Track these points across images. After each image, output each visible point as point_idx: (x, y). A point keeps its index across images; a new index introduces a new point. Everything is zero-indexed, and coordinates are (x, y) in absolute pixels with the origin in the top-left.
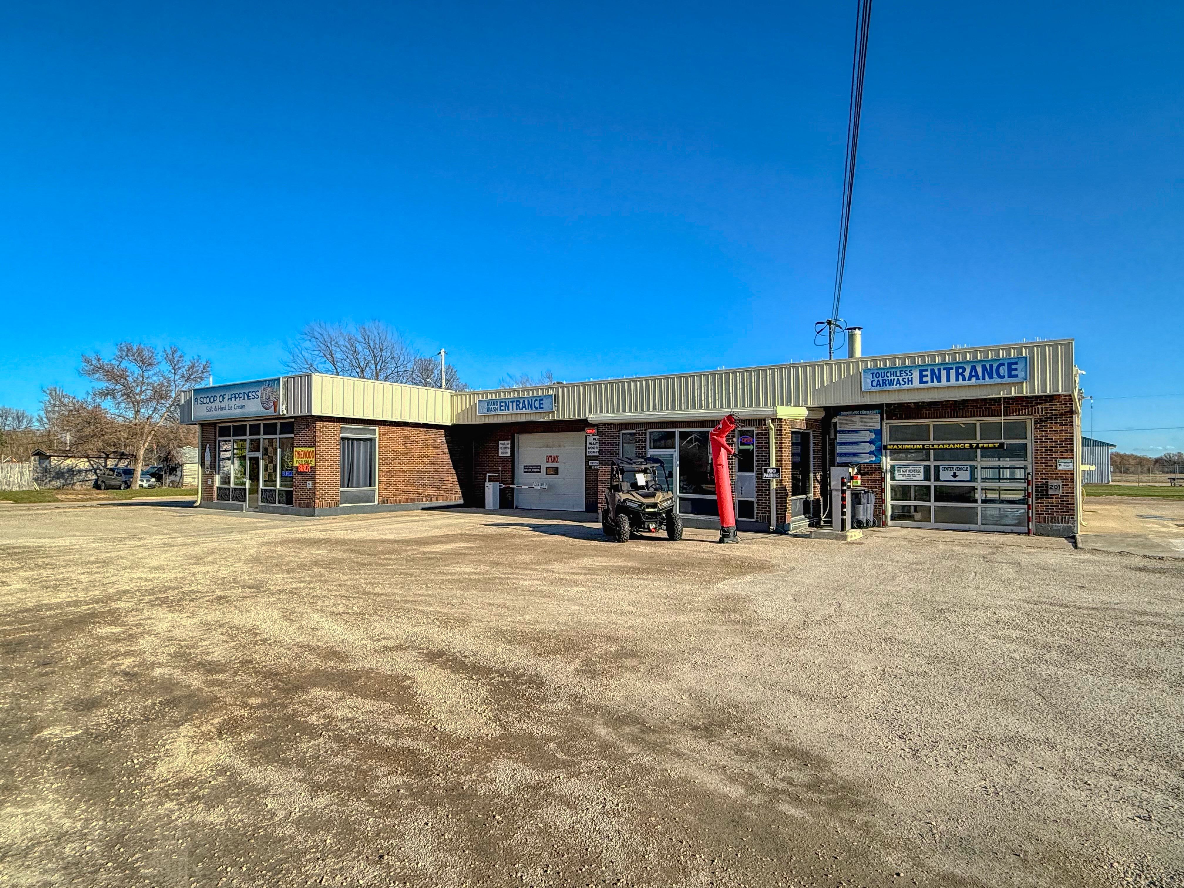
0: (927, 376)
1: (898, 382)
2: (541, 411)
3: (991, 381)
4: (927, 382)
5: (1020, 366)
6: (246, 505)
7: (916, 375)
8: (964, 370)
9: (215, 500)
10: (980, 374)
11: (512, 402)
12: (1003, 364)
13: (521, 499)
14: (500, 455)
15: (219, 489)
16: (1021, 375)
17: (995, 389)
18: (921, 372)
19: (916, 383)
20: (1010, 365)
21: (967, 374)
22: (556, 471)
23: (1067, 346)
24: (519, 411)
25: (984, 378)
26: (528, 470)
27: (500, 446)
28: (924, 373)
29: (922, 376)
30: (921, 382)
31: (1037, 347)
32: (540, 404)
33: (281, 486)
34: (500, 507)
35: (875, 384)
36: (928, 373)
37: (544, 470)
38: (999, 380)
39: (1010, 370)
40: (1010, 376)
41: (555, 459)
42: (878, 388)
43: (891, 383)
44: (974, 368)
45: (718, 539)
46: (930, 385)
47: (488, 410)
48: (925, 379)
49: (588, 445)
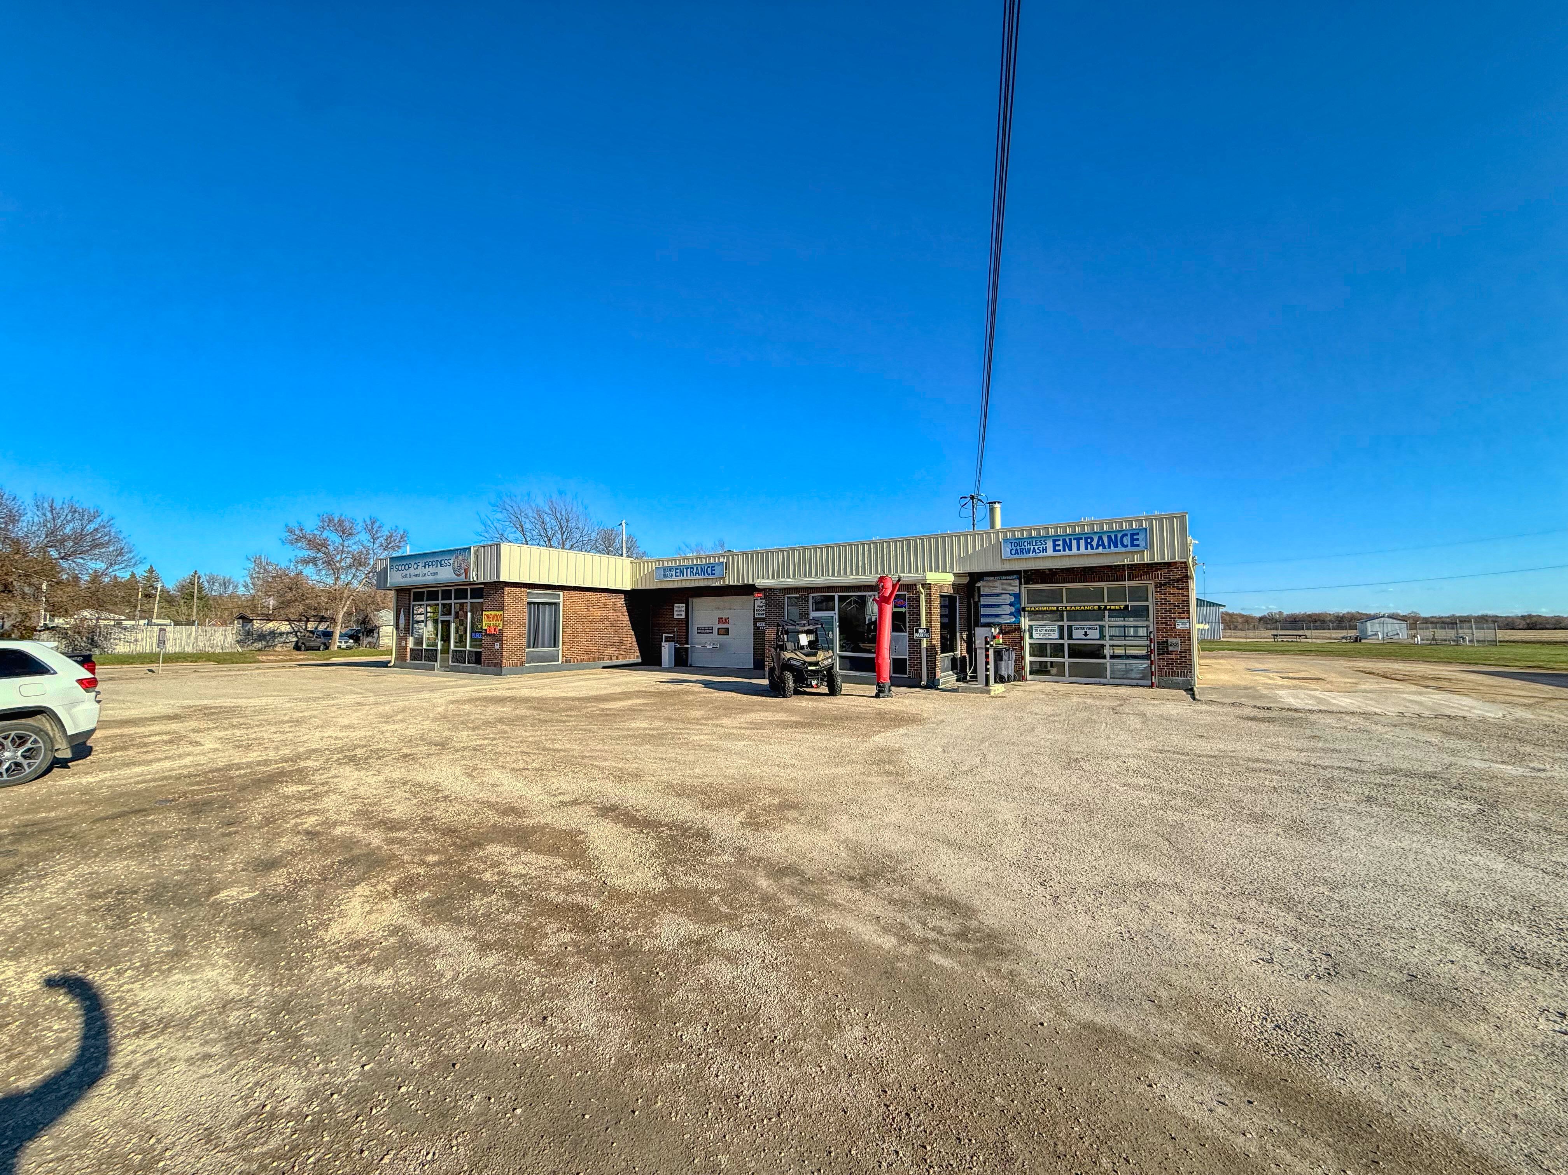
0: (1059, 545)
1: (1034, 551)
2: (713, 577)
3: (1116, 550)
4: (1059, 551)
5: (1141, 537)
6: (437, 665)
7: (1050, 544)
8: (1092, 540)
9: (408, 661)
10: (1106, 544)
11: (687, 569)
12: (1126, 535)
13: (695, 658)
14: (676, 617)
15: (412, 650)
16: (1142, 544)
17: (1120, 557)
18: (1054, 541)
19: (1050, 552)
20: (1132, 535)
21: (1094, 543)
22: (727, 632)
23: (1182, 518)
24: (692, 577)
25: (1109, 547)
26: (701, 631)
27: (675, 609)
28: (1057, 543)
29: (1055, 546)
30: (1055, 550)
31: (1156, 519)
32: (712, 570)
33: (471, 646)
34: (676, 665)
35: (1013, 552)
36: (1061, 543)
37: (715, 631)
38: (1123, 549)
39: (1132, 540)
40: (1133, 545)
41: (725, 621)
42: (1016, 556)
43: (1028, 551)
44: (1100, 538)
45: (874, 694)
46: (1062, 553)
47: (665, 576)
48: (1057, 548)
49: (756, 608)
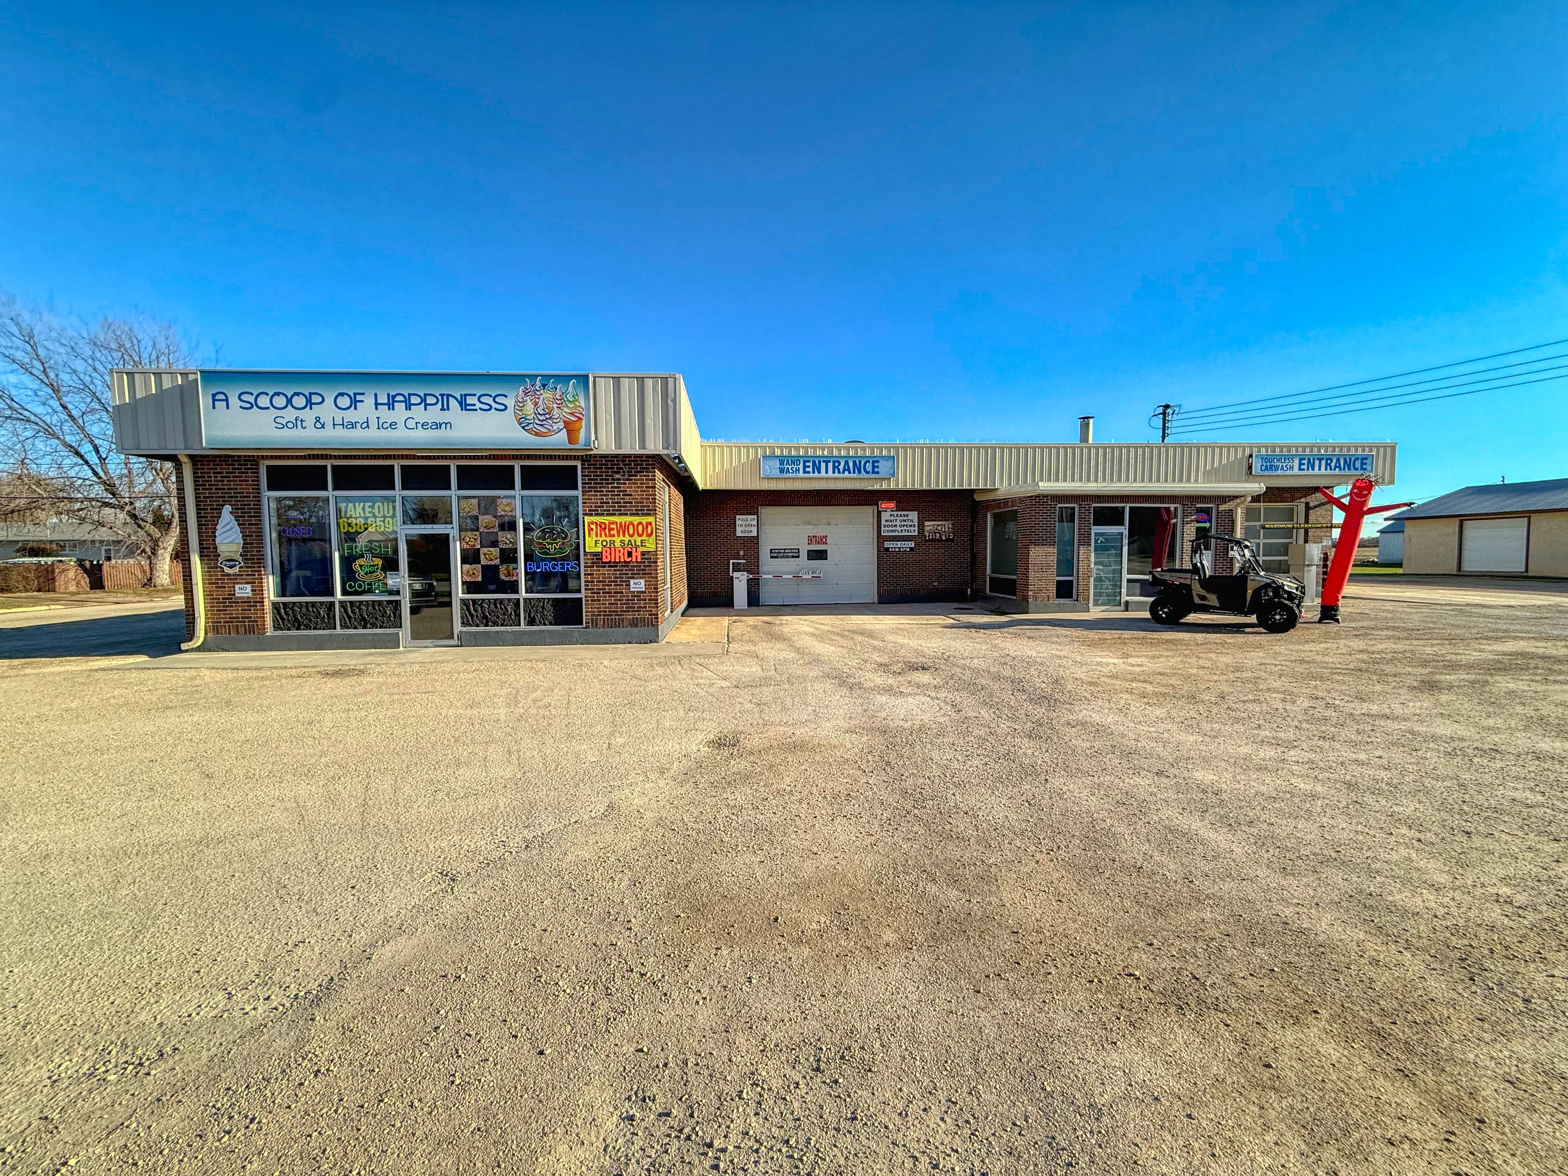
1: (1282, 469)
2: (874, 476)
5: (1368, 461)
6: (404, 633)
7: (1297, 462)
9: (270, 631)
10: (1342, 466)
13: (767, 594)
14: (739, 534)
15: (275, 605)
16: (1369, 468)
18: (1301, 460)
19: (1296, 470)
21: (1333, 465)
22: (821, 555)
23: (1393, 448)
26: (775, 554)
27: (738, 522)
29: (1301, 464)
30: (1300, 469)
32: (874, 467)
34: (749, 605)
35: (1263, 468)
37: (804, 555)
39: (1362, 464)
41: (823, 540)
42: (1266, 473)
43: (1277, 468)
47: (782, 471)
49: (883, 523)
